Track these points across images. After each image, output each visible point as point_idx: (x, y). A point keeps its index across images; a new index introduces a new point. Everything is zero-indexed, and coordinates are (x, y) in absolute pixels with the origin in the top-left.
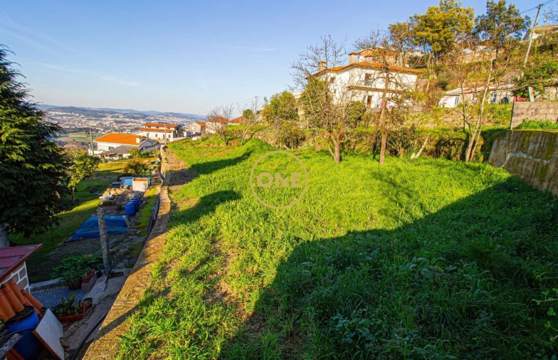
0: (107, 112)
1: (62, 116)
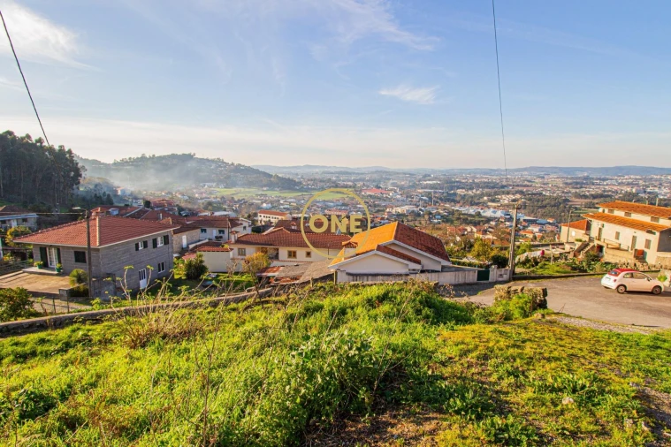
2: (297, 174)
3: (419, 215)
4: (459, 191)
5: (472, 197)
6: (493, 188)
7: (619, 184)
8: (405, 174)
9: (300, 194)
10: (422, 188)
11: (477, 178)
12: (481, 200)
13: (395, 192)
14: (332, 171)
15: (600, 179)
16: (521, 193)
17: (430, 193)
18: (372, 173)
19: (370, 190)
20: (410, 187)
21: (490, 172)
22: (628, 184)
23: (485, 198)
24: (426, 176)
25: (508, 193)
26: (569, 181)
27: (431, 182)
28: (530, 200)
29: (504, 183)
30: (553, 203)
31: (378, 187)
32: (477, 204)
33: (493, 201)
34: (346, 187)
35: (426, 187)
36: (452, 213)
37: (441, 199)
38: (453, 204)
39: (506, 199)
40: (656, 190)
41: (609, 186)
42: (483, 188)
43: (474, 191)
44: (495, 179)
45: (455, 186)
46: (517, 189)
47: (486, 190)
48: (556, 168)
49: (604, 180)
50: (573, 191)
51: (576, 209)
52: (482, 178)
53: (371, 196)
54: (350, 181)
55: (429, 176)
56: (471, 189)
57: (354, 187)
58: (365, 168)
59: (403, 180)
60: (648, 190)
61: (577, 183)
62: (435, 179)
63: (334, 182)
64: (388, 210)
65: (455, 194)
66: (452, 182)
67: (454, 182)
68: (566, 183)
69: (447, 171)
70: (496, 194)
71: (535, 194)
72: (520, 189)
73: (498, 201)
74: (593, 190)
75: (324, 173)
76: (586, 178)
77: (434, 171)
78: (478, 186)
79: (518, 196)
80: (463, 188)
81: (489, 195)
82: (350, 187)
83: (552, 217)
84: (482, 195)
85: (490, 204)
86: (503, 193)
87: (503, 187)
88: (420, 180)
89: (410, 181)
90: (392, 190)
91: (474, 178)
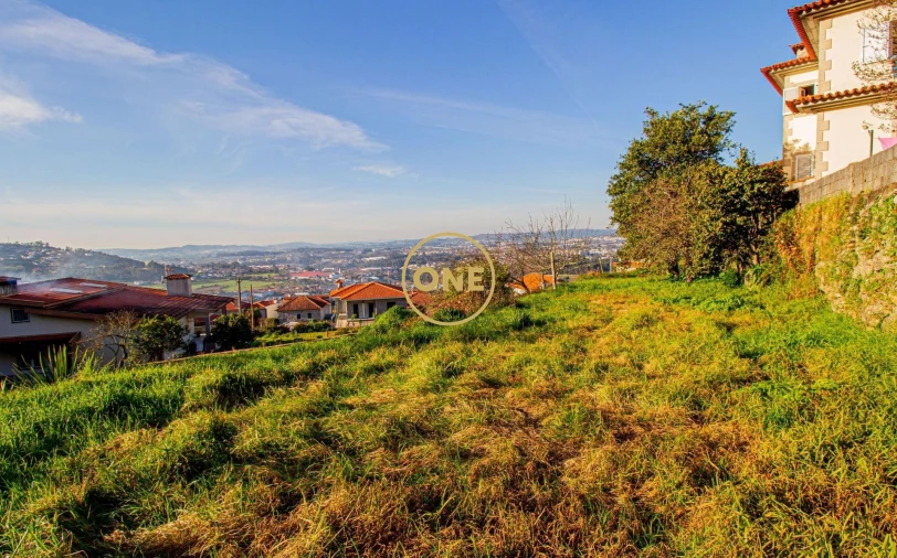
2: (178, 260)
8: (338, 250)
9: (200, 286)
10: (366, 266)
11: (426, 250)
14: (232, 251)
17: (378, 272)
18: (294, 250)
19: (301, 273)
20: (350, 266)
21: (439, 242)
22: (573, 247)
24: (366, 251)
27: (375, 259)
29: (457, 254)
31: (311, 269)
34: (265, 271)
35: (370, 264)
40: (597, 251)
44: (446, 250)
52: (432, 250)
53: (305, 280)
54: (265, 263)
55: (370, 250)
57: (277, 271)
58: (280, 245)
59: (339, 258)
60: (591, 252)
62: (378, 254)
63: (244, 267)
69: (390, 243)
75: (219, 255)
77: (374, 245)
82: (272, 271)
88: (360, 257)
89: (348, 259)
90: (329, 271)
91: (423, 249)
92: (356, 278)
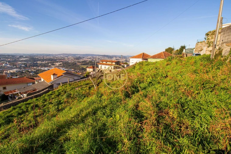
0: (114, 56)
1: (101, 58)
3: (23, 72)
4: (38, 62)
5: (44, 64)
6: (52, 60)
7: (88, 59)
8: (9, 55)
10: (20, 62)
11: (44, 57)
12: (48, 65)
13: (6, 64)
15: (83, 57)
16: (62, 62)
17: (25, 63)
20: (13, 61)
21: (49, 55)
22: (89, 59)
23: (50, 64)
24: (21, 56)
25: (58, 62)
26: (75, 58)
27: (24, 59)
28: (65, 64)
29: (55, 59)
30: (72, 64)
32: (47, 66)
33: (53, 65)
35: (22, 61)
36: (38, 70)
37: (31, 65)
38: (37, 67)
39: (57, 64)
41: (85, 59)
42: (48, 61)
43: (45, 62)
44: (52, 57)
45: (36, 60)
46: (60, 60)
47: (49, 62)
48: (71, 54)
49: (84, 57)
50: (77, 61)
51: (79, 66)
52: (46, 57)
55: (23, 56)
56: (43, 61)
59: (9, 58)
61: (77, 59)
64: (5, 72)
65: (37, 63)
66: (34, 59)
67: (36, 59)
68: (74, 59)
69: (31, 54)
70: (53, 62)
71: (66, 62)
72: (61, 60)
73: (55, 65)
74: (81, 60)
76: (79, 57)
77: (25, 55)
78: (46, 60)
79: (61, 63)
80: (40, 61)
81: (51, 63)
83: (73, 68)
84: (48, 63)
85: (52, 66)
86: (56, 62)
87: (55, 60)
88: (18, 58)
89: (13, 59)
90: (4, 63)
91: (43, 57)
92: (15, 65)
